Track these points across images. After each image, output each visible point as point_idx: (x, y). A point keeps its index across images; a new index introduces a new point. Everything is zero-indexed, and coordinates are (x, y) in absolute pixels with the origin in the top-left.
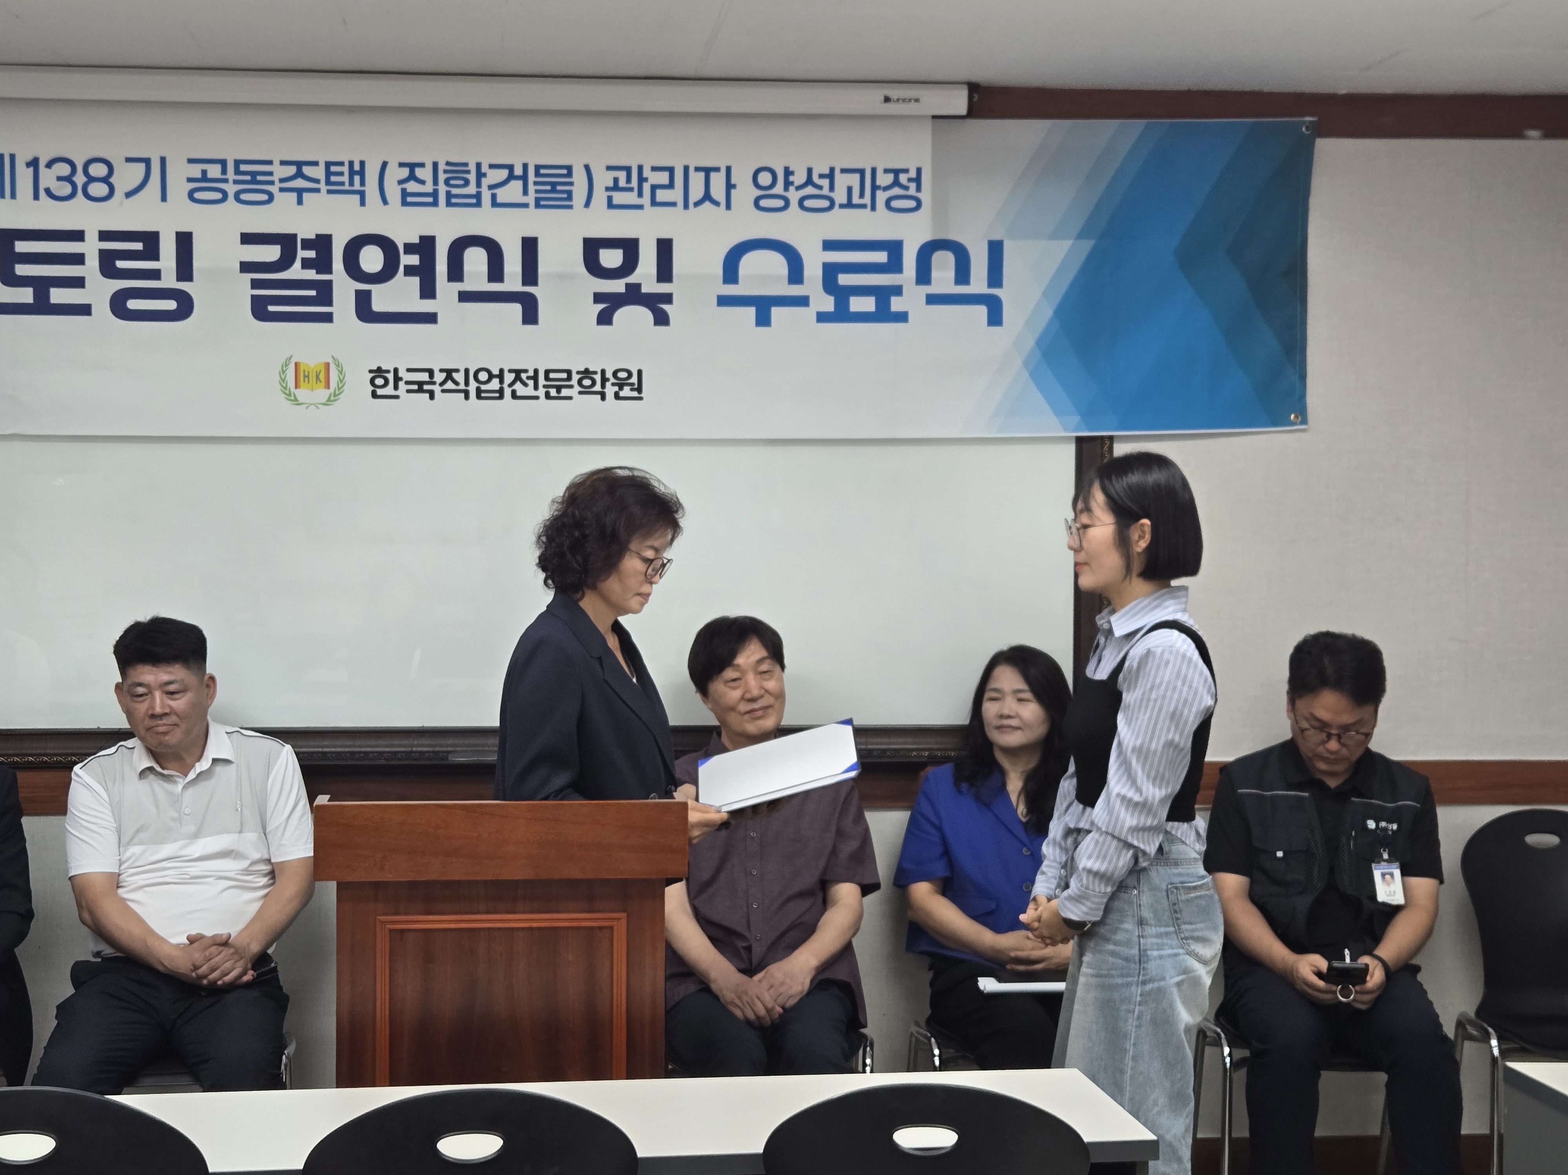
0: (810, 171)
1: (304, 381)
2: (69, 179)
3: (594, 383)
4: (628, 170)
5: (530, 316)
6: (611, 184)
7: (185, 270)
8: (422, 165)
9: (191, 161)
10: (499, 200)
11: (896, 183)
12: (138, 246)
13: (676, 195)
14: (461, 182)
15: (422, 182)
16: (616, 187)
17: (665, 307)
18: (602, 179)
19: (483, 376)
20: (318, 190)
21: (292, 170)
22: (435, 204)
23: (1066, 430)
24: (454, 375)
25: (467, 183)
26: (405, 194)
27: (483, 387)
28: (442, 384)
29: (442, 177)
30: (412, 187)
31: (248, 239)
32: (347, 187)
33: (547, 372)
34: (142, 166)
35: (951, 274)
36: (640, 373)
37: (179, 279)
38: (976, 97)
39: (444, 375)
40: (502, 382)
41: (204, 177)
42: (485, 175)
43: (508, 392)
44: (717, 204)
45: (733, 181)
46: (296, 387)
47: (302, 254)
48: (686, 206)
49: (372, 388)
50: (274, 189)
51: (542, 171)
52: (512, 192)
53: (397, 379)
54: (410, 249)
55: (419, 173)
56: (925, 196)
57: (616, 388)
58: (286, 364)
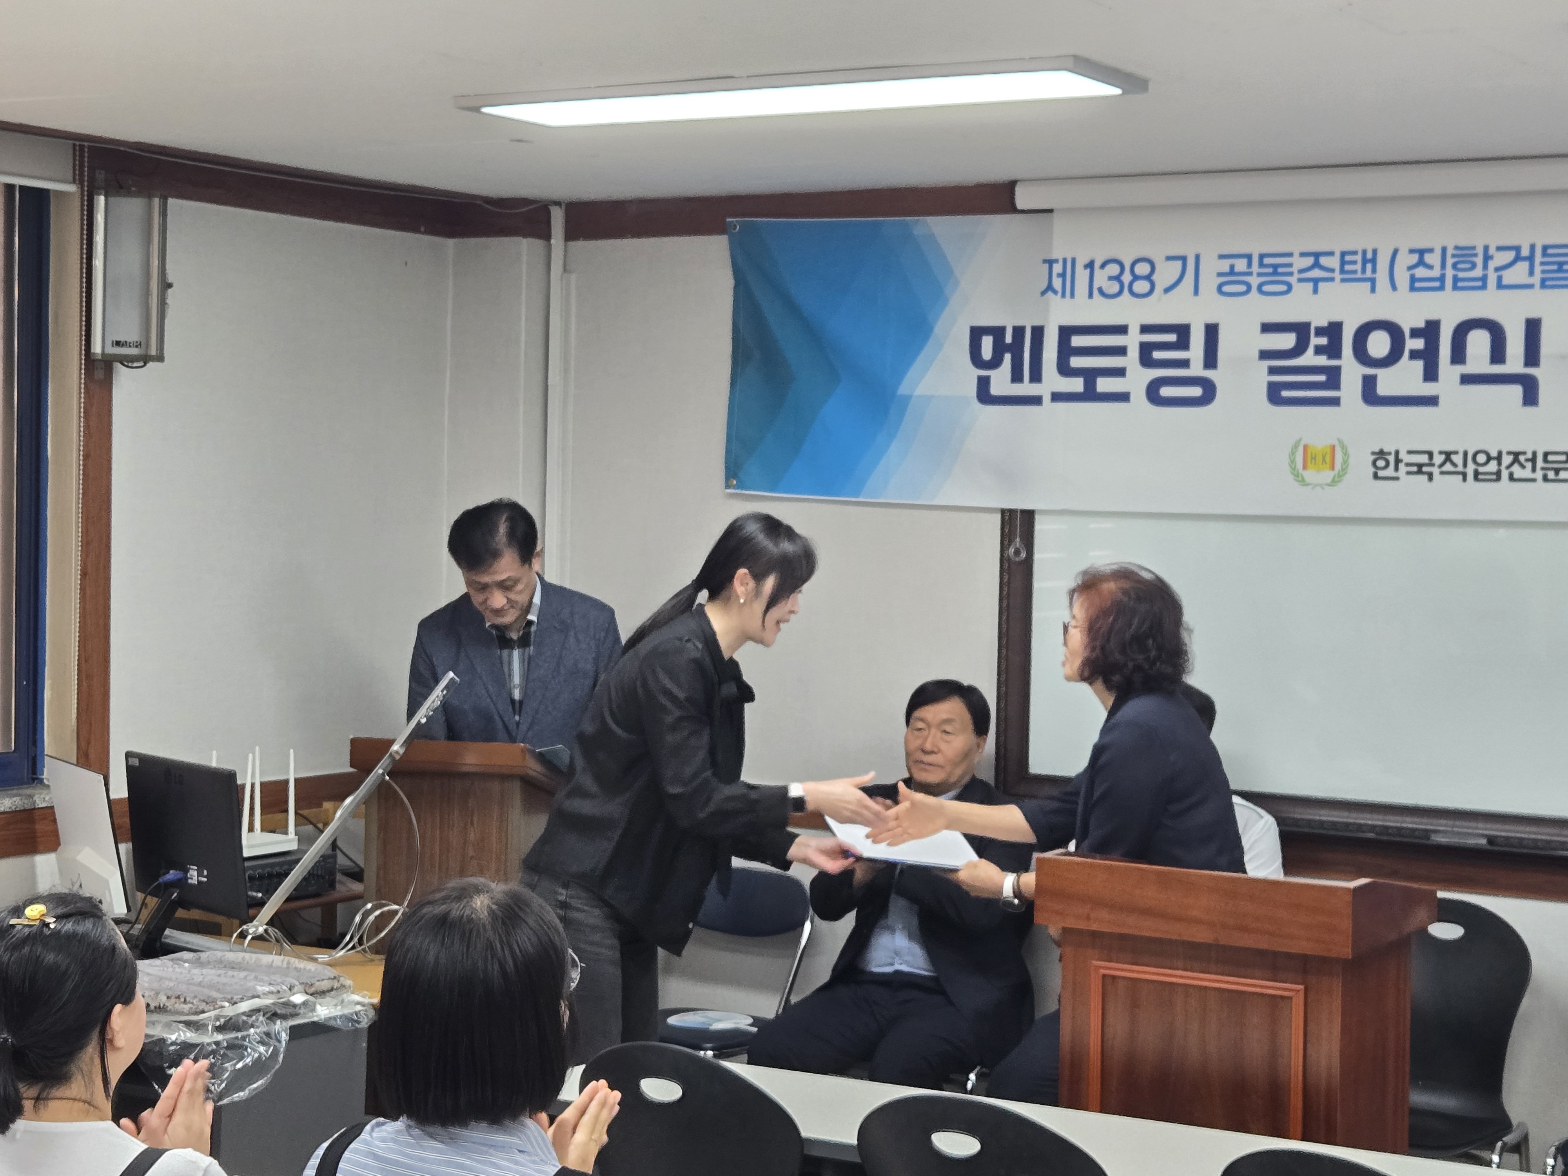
1: (1311, 463)
2: (1117, 278)
5: (1531, 397)
7: (1211, 360)
8: (1431, 251)
9: (1222, 257)
10: (1505, 281)
12: (1172, 338)
14: (1468, 266)
15: (1430, 267)
19: (1481, 458)
20: (1332, 279)
21: (1310, 261)
22: (1442, 288)
24: (1453, 457)
25: (1474, 266)
26: (1413, 279)
27: (1481, 469)
28: (1440, 466)
29: (1450, 261)
30: (1420, 272)
31: (1267, 328)
32: (1359, 275)
33: (1546, 455)
34: (1179, 263)
37: (1205, 367)
39: (1443, 457)
40: (1499, 464)
41: (1232, 272)
42: (1491, 257)
43: (1505, 474)
46: (1305, 467)
47: (1316, 341)
49: (1373, 470)
50: (1293, 280)
51: (1550, 251)
52: (1518, 273)
53: (1398, 461)
54: (1415, 333)
55: (1428, 258)
58: (1296, 446)
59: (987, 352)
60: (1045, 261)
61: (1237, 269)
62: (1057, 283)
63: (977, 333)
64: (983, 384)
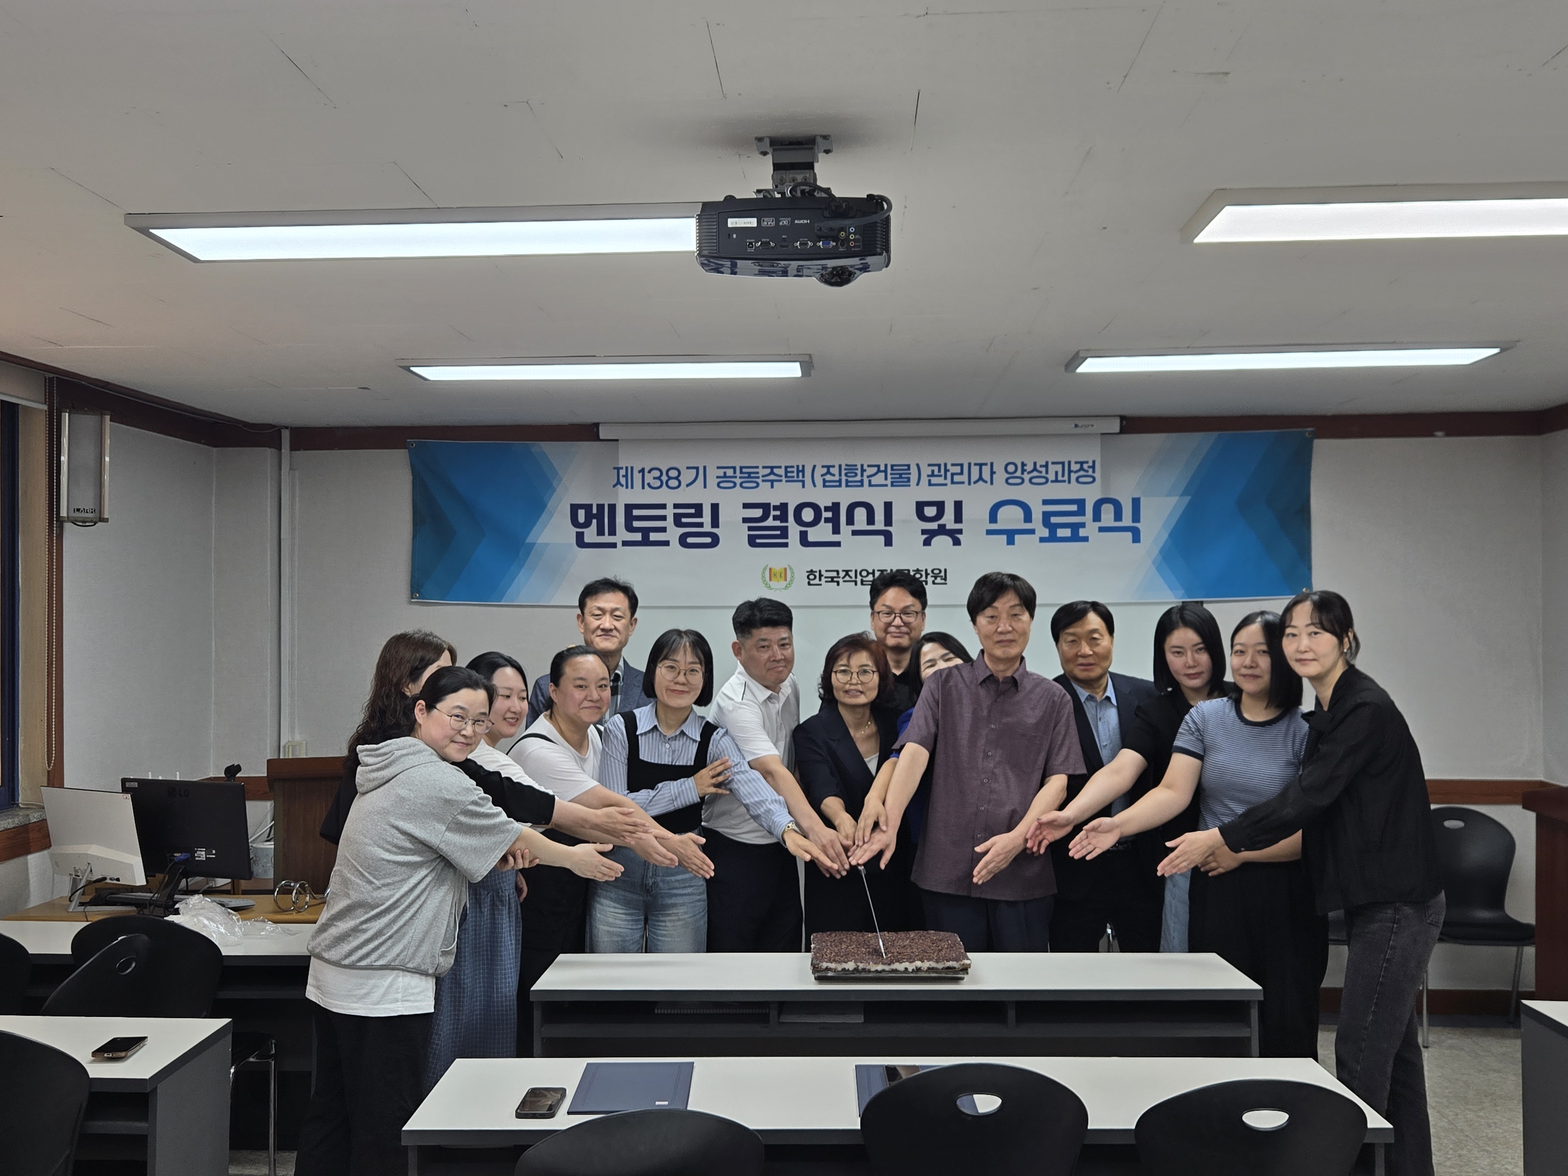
0: (1035, 464)
1: (774, 577)
2: (659, 478)
3: (921, 576)
4: (939, 466)
5: (888, 542)
6: (930, 473)
7: (715, 523)
8: (833, 466)
9: (718, 468)
10: (873, 483)
11: (1082, 469)
12: (692, 511)
13: (964, 478)
14: (854, 475)
15: (834, 475)
16: (933, 475)
17: (959, 536)
18: (926, 471)
19: (864, 573)
20: (781, 481)
21: (768, 471)
22: (840, 486)
23: (1176, 598)
24: (850, 573)
25: (856, 475)
26: (825, 481)
27: (864, 579)
28: (843, 578)
29: (843, 472)
30: (828, 477)
31: (746, 506)
32: (795, 479)
34: (695, 471)
35: (1112, 516)
36: (945, 570)
37: (712, 527)
38: (1124, 423)
39: (844, 573)
41: (725, 476)
42: (865, 471)
44: (986, 482)
45: (994, 470)
46: (770, 580)
47: (773, 513)
48: (969, 484)
49: (808, 580)
50: (759, 481)
51: (895, 468)
52: (879, 479)
53: (821, 576)
54: (827, 509)
55: (832, 470)
56: (1097, 475)
57: (933, 579)
58: (765, 569)
59: (581, 518)
60: (615, 468)
61: (728, 475)
62: (623, 480)
63: (574, 508)
64: (580, 537)
